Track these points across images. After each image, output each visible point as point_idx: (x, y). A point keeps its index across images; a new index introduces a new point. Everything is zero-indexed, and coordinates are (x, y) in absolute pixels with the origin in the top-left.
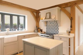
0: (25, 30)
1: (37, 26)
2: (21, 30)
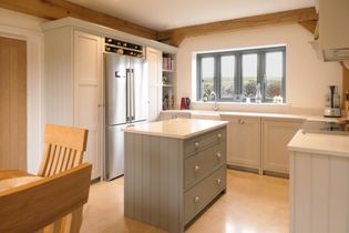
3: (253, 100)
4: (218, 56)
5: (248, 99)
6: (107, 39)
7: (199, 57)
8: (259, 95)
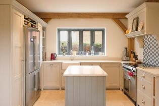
0: (102, 56)
1: (126, 48)
2: (95, 54)
3: (90, 54)
4: (70, 31)
5: (87, 54)
6: (25, 16)
7: (59, 30)
8: (93, 51)
